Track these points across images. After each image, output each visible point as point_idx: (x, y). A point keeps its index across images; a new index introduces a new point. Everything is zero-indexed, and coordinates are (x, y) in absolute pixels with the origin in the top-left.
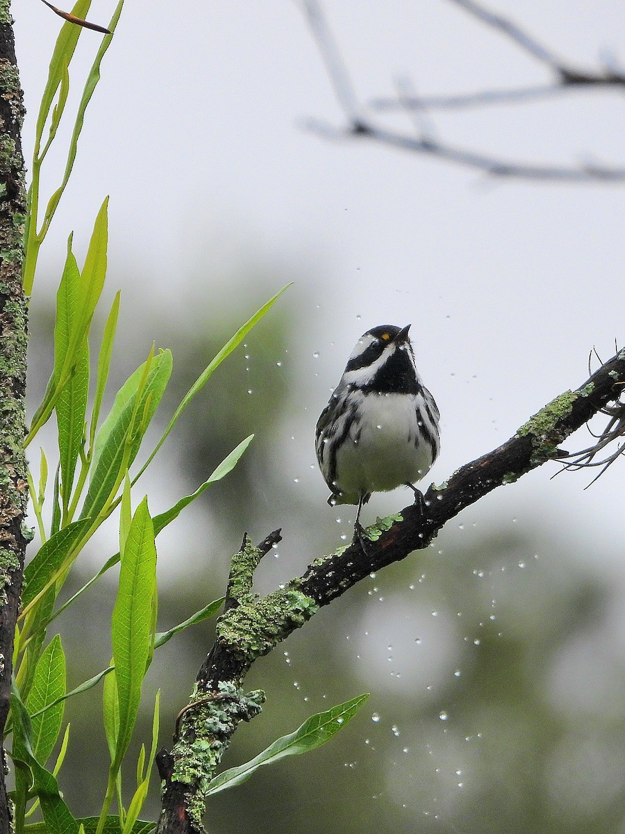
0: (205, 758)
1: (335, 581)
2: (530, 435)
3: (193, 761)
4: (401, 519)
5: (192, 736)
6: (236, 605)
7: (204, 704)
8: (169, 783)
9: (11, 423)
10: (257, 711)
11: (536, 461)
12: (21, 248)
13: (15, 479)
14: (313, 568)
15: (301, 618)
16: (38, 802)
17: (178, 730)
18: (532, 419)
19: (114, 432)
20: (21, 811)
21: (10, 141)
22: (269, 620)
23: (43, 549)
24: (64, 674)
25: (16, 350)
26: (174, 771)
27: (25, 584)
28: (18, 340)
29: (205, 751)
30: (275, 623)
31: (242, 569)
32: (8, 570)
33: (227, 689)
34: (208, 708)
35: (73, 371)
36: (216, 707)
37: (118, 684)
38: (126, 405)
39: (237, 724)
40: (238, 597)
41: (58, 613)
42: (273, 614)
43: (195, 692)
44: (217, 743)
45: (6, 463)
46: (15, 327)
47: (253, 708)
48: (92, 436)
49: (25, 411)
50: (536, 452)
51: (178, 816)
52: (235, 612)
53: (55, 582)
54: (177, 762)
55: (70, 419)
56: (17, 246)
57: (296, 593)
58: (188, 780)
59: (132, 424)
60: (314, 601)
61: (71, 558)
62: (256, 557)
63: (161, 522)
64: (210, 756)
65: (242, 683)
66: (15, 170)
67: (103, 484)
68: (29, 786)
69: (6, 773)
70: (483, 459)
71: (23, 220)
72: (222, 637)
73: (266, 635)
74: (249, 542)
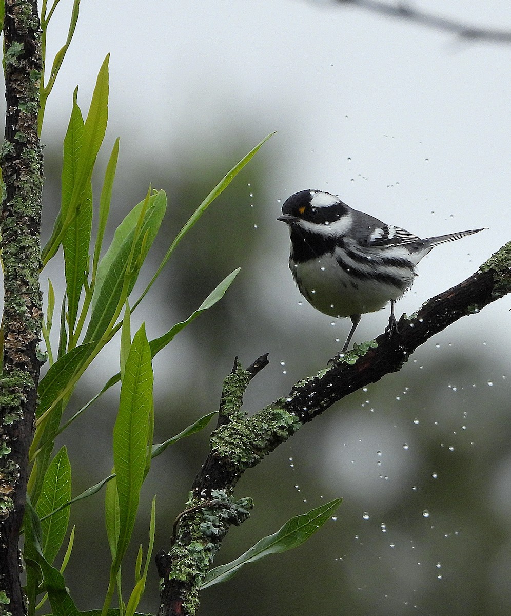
0: (199, 558)
1: (317, 400)
2: (492, 271)
3: (188, 561)
4: (375, 345)
5: (187, 539)
6: (228, 421)
7: (198, 510)
8: (167, 581)
9: (27, 257)
10: (246, 517)
11: (497, 294)
12: (37, 101)
13: (30, 308)
14: (297, 389)
15: (286, 434)
16: (46, 596)
17: (175, 533)
18: (493, 256)
19: (114, 265)
20: (32, 605)
21: (28, 5)
22: (257, 435)
23: (52, 370)
24: (69, 481)
25: (32, 192)
26: (172, 570)
27: (39, 402)
28: (34, 183)
29: (199, 552)
30: (262, 438)
31: (232, 389)
32: (24, 389)
33: (219, 496)
34: (203, 514)
35: (78, 210)
36: (209, 513)
37: (119, 492)
38: (125, 240)
39: (228, 528)
40: (229, 415)
41: (65, 427)
42: (261, 429)
43: (191, 499)
44: (210, 545)
45: (22, 293)
46: (31, 171)
47: (243, 514)
48: (95, 268)
49: (40, 247)
50: (496, 286)
51: (174, 610)
52: (226, 428)
53: (62, 399)
54: (174, 562)
55: (75, 253)
56: (33, 100)
57: (281, 411)
58: (184, 578)
59: (131, 257)
60: (298, 418)
61: (76, 377)
62: (245, 379)
63: (157, 346)
64: (204, 556)
65: (233, 491)
66: (32, 31)
67: (104, 312)
68: (39, 583)
69: (21, 571)
70: (449, 292)
71: (39, 76)
72: (215, 450)
73: (254, 448)
74: (240, 365)
